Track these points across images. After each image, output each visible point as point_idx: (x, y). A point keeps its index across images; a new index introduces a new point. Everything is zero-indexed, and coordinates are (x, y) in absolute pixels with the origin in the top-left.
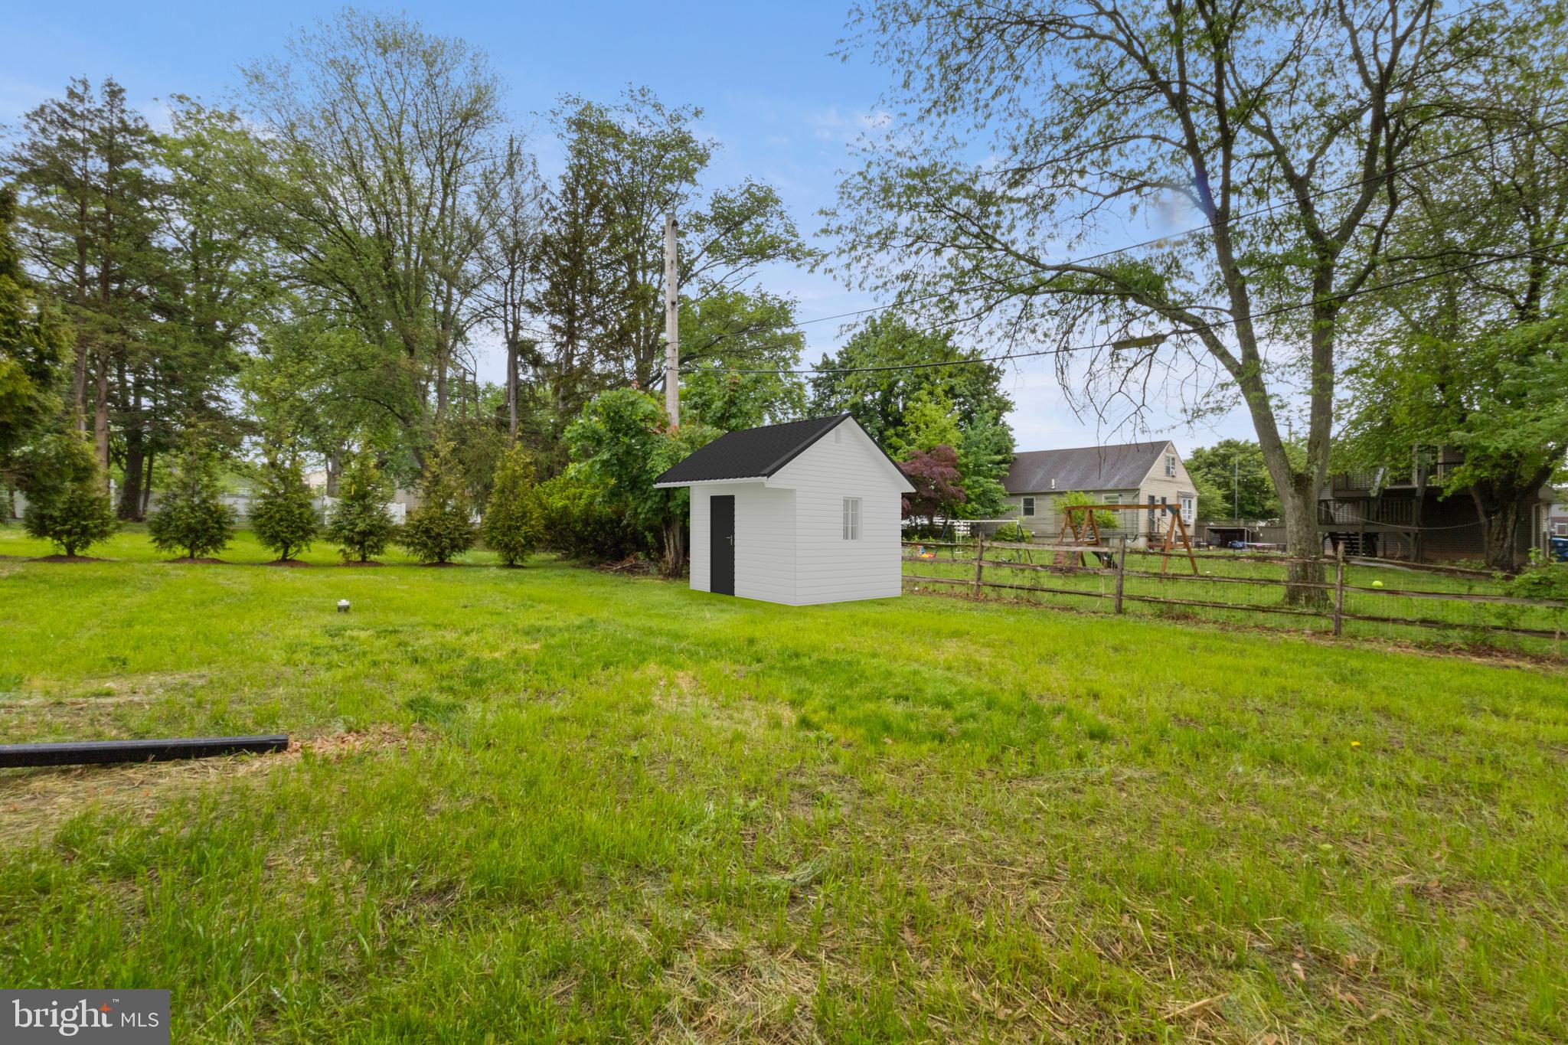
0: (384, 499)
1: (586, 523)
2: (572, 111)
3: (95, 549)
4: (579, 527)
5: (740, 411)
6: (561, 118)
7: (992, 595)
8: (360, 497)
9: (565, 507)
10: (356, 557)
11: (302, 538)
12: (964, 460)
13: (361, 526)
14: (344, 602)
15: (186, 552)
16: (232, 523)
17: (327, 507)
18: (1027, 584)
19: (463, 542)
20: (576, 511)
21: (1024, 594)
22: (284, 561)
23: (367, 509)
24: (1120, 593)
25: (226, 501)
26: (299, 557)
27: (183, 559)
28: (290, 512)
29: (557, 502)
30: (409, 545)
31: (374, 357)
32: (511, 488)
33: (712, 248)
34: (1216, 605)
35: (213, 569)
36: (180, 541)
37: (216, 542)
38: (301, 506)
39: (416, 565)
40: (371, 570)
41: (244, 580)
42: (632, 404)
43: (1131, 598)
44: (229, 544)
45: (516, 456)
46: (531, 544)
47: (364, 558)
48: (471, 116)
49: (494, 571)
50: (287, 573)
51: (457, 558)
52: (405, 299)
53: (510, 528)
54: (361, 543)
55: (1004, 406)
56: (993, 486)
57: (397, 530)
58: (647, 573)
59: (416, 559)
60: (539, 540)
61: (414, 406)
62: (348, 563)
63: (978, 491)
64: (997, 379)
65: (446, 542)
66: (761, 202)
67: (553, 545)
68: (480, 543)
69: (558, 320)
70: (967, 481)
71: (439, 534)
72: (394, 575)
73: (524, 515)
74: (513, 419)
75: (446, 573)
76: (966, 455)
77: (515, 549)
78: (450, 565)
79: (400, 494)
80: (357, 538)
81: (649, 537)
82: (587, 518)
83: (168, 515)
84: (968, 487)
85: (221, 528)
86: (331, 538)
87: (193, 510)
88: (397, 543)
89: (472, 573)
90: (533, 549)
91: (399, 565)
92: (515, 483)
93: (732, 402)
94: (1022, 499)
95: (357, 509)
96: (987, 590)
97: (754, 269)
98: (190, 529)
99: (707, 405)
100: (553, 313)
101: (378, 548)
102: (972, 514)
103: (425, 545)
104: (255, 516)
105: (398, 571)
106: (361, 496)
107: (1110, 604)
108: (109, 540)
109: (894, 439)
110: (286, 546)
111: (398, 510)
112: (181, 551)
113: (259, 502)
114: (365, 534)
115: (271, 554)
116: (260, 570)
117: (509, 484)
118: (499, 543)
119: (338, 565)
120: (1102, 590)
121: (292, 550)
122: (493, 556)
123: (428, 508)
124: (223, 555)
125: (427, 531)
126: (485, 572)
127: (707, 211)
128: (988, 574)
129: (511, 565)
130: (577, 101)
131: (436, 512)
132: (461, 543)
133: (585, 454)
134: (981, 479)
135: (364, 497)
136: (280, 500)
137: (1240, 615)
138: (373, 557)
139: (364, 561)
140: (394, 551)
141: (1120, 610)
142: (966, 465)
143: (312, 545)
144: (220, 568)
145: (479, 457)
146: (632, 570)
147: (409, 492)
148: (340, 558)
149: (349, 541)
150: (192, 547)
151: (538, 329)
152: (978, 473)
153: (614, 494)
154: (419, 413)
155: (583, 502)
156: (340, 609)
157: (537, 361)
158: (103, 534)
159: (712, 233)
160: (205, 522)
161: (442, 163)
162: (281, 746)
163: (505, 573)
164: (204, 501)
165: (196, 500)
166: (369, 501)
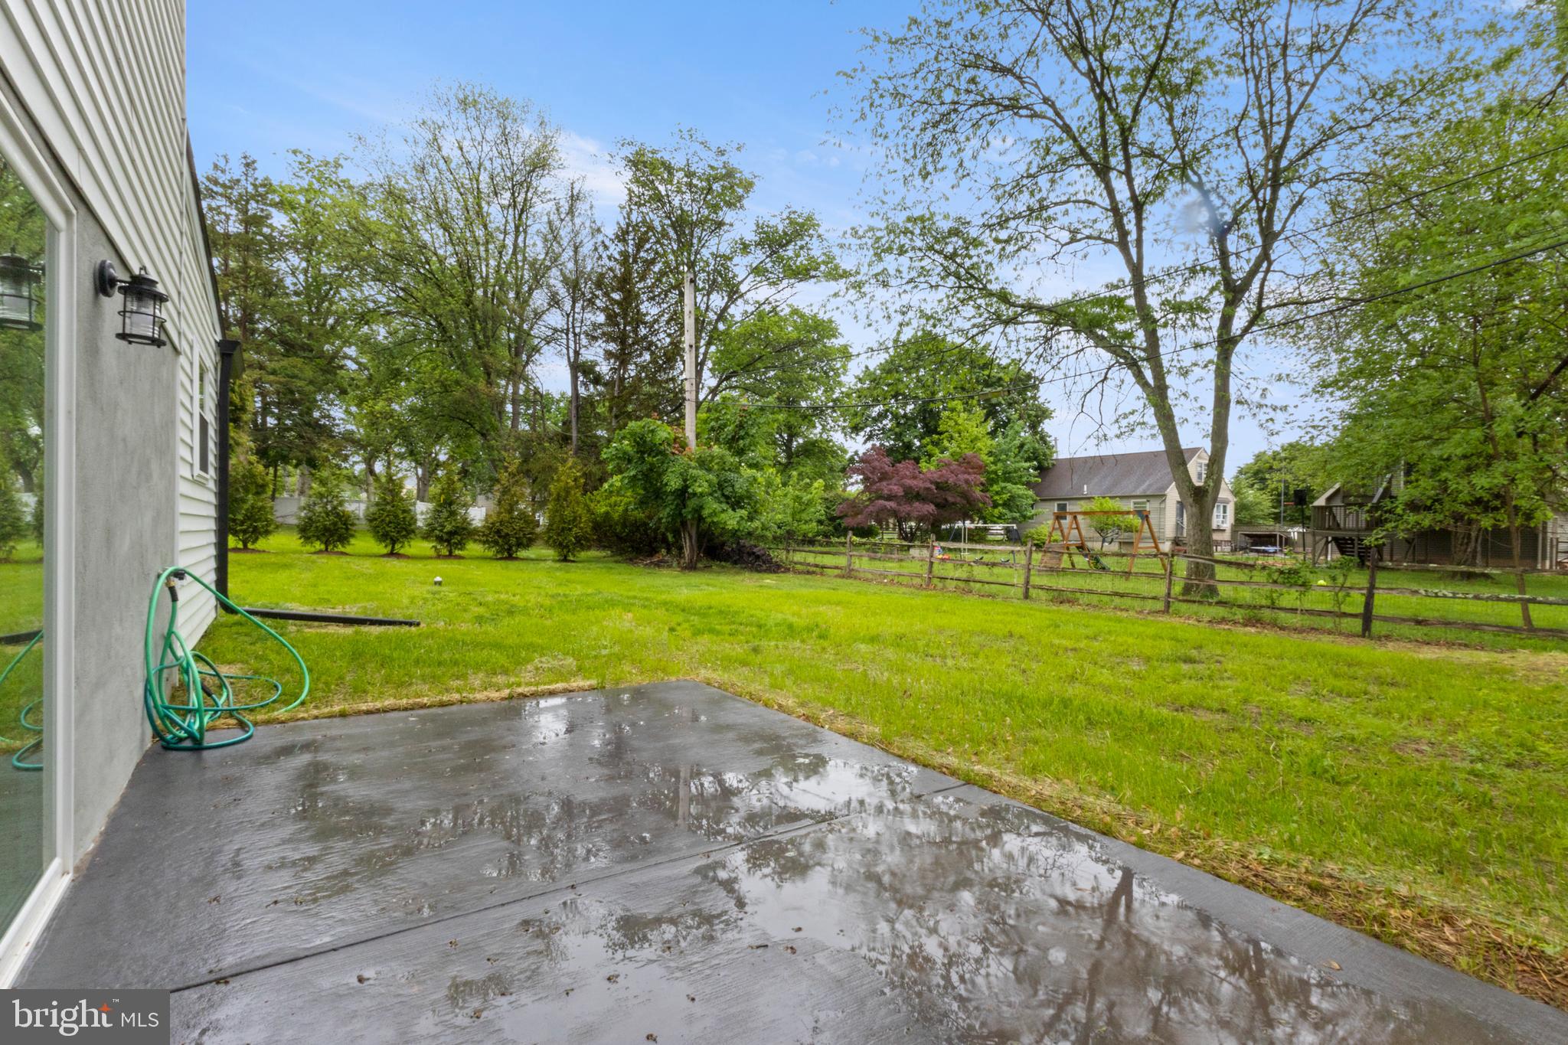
0: (466, 505)
1: (624, 525)
2: (629, 151)
3: (261, 544)
4: (619, 529)
5: (747, 433)
6: (618, 158)
7: (940, 585)
8: (447, 504)
9: (607, 513)
10: (445, 552)
11: (405, 537)
12: (993, 467)
13: (448, 528)
14: (438, 579)
15: (323, 547)
16: (353, 525)
17: (422, 510)
18: (964, 576)
19: (527, 542)
20: (616, 516)
21: (961, 584)
22: (392, 554)
23: (453, 514)
24: (1027, 582)
25: (349, 507)
26: (402, 551)
27: (320, 552)
28: (396, 516)
29: (602, 509)
30: (484, 543)
31: (457, 383)
32: (563, 497)
33: (757, 271)
34: (1090, 592)
35: (344, 559)
36: (318, 538)
37: (344, 539)
38: (404, 511)
39: (491, 559)
40: (456, 561)
41: (368, 566)
42: (653, 431)
43: (1034, 587)
44: (352, 541)
45: (569, 469)
46: (582, 543)
47: (451, 552)
48: (539, 164)
49: (549, 563)
50: (394, 564)
51: (523, 553)
52: (484, 330)
53: (563, 529)
54: (448, 541)
55: (1043, 414)
56: (1021, 492)
57: (476, 531)
58: (670, 566)
59: (490, 553)
60: (587, 539)
61: (491, 423)
62: (439, 557)
63: (1005, 496)
64: (1035, 387)
65: (513, 541)
66: (800, 228)
67: (601, 544)
68: (539, 542)
69: (612, 347)
70: (996, 488)
71: (507, 534)
72: (473, 565)
73: (575, 519)
74: (574, 434)
75: (511, 564)
76: (994, 463)
77: (567, 547)
78: (517, 559)
79: (481, 499)
80: (445, 537)
81: (670, 537)
82: (625, 520)
83: (310, 519)
84: (997, 493)
85: (347, 529)
86: (426, 537)
87: (328, 515)
88: (475, 541)
89: (531, 565)
90: (583, 548)
91: (477, 558)
92: (568, 493)
93: (741, 426)
94: (1056, 504)
95: (445, 514)
96: (935, 581)
97: (794, 290)
98: (326, 529)
99: (722, 427)
100: (607, 341)
101: (461, 545)
102: (999, 518)
103: (496, 543)
104: (371, 519)
105: (476, 562)
106: (449, 503)
107: (1020, 591)
108: (270, 537)
109: (930, 447)
110: (394, 542)
111: (478, 514)
112: (319, 546)
113: (373, 509)
114: (452, 534)
115: (382, 549)
116: (376, 560)
117: (563, 494)
118: (554, 542)
119: (431, 558)
120: (1015, 581)
121: (397, 546)
122: (550, 553)
123: (499, 513)
124: (348, 549)
125: (498, 532)
126: (542, 564)
127: (750, 236)
128: (938, 569)
129: (565, 560)
130: (631, 144)
131: (505, 516)
132: (525, 541)
133: (619, 471)
134: (1009, 486)
135: (451, 504)
136: (388, 507)
137: (1105, 599)
138: (457, 552)
139: (450, 555)
140: (474, 548)
141: (1026, 596)
142: (995, 472)
143: (413, 543)
144: (348, 559)
145: (544, 469)
146: (658, 565)
147: (488, 498)
148: (432, 553)
149: (440, 539)
150: (327, 543)
151: (595, 353)
152: (1007, 480)
153: (642, 503)
154: (495, 429)
155: (621, 509)
156: (436, 583)
157: (597, 380)
158: (267, 533)
159: (758, 256)
160: (335, 524)
161: (515, 207)
162: (418, 624)
163: (558, 565)
164: (335, 508)
165: (329, 507)
166: (454, 507)
